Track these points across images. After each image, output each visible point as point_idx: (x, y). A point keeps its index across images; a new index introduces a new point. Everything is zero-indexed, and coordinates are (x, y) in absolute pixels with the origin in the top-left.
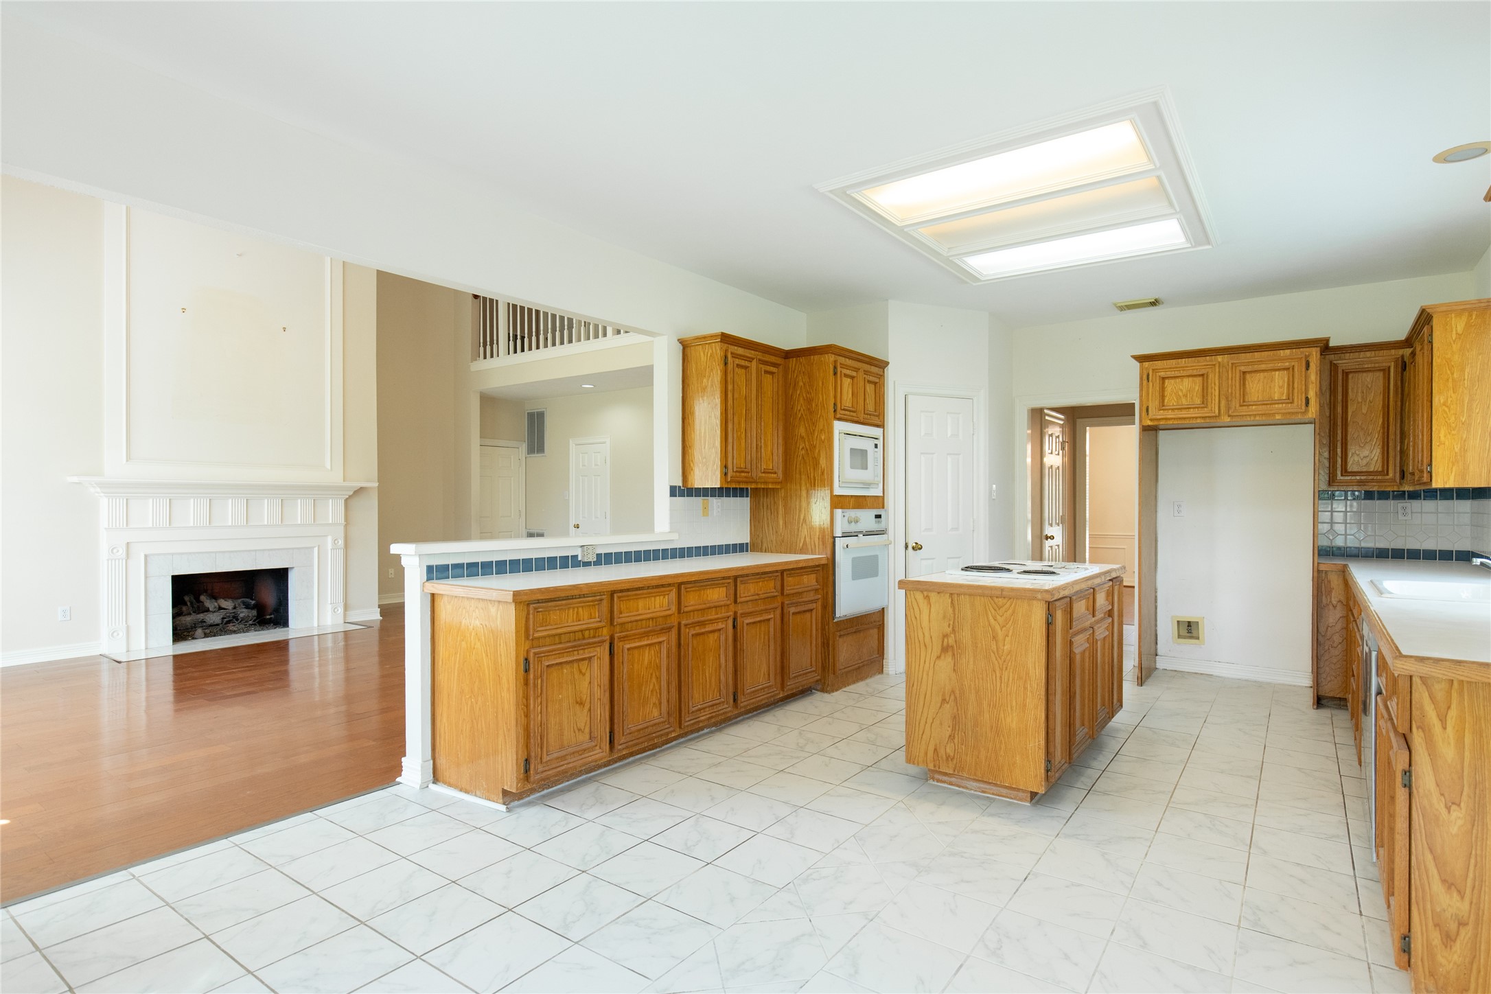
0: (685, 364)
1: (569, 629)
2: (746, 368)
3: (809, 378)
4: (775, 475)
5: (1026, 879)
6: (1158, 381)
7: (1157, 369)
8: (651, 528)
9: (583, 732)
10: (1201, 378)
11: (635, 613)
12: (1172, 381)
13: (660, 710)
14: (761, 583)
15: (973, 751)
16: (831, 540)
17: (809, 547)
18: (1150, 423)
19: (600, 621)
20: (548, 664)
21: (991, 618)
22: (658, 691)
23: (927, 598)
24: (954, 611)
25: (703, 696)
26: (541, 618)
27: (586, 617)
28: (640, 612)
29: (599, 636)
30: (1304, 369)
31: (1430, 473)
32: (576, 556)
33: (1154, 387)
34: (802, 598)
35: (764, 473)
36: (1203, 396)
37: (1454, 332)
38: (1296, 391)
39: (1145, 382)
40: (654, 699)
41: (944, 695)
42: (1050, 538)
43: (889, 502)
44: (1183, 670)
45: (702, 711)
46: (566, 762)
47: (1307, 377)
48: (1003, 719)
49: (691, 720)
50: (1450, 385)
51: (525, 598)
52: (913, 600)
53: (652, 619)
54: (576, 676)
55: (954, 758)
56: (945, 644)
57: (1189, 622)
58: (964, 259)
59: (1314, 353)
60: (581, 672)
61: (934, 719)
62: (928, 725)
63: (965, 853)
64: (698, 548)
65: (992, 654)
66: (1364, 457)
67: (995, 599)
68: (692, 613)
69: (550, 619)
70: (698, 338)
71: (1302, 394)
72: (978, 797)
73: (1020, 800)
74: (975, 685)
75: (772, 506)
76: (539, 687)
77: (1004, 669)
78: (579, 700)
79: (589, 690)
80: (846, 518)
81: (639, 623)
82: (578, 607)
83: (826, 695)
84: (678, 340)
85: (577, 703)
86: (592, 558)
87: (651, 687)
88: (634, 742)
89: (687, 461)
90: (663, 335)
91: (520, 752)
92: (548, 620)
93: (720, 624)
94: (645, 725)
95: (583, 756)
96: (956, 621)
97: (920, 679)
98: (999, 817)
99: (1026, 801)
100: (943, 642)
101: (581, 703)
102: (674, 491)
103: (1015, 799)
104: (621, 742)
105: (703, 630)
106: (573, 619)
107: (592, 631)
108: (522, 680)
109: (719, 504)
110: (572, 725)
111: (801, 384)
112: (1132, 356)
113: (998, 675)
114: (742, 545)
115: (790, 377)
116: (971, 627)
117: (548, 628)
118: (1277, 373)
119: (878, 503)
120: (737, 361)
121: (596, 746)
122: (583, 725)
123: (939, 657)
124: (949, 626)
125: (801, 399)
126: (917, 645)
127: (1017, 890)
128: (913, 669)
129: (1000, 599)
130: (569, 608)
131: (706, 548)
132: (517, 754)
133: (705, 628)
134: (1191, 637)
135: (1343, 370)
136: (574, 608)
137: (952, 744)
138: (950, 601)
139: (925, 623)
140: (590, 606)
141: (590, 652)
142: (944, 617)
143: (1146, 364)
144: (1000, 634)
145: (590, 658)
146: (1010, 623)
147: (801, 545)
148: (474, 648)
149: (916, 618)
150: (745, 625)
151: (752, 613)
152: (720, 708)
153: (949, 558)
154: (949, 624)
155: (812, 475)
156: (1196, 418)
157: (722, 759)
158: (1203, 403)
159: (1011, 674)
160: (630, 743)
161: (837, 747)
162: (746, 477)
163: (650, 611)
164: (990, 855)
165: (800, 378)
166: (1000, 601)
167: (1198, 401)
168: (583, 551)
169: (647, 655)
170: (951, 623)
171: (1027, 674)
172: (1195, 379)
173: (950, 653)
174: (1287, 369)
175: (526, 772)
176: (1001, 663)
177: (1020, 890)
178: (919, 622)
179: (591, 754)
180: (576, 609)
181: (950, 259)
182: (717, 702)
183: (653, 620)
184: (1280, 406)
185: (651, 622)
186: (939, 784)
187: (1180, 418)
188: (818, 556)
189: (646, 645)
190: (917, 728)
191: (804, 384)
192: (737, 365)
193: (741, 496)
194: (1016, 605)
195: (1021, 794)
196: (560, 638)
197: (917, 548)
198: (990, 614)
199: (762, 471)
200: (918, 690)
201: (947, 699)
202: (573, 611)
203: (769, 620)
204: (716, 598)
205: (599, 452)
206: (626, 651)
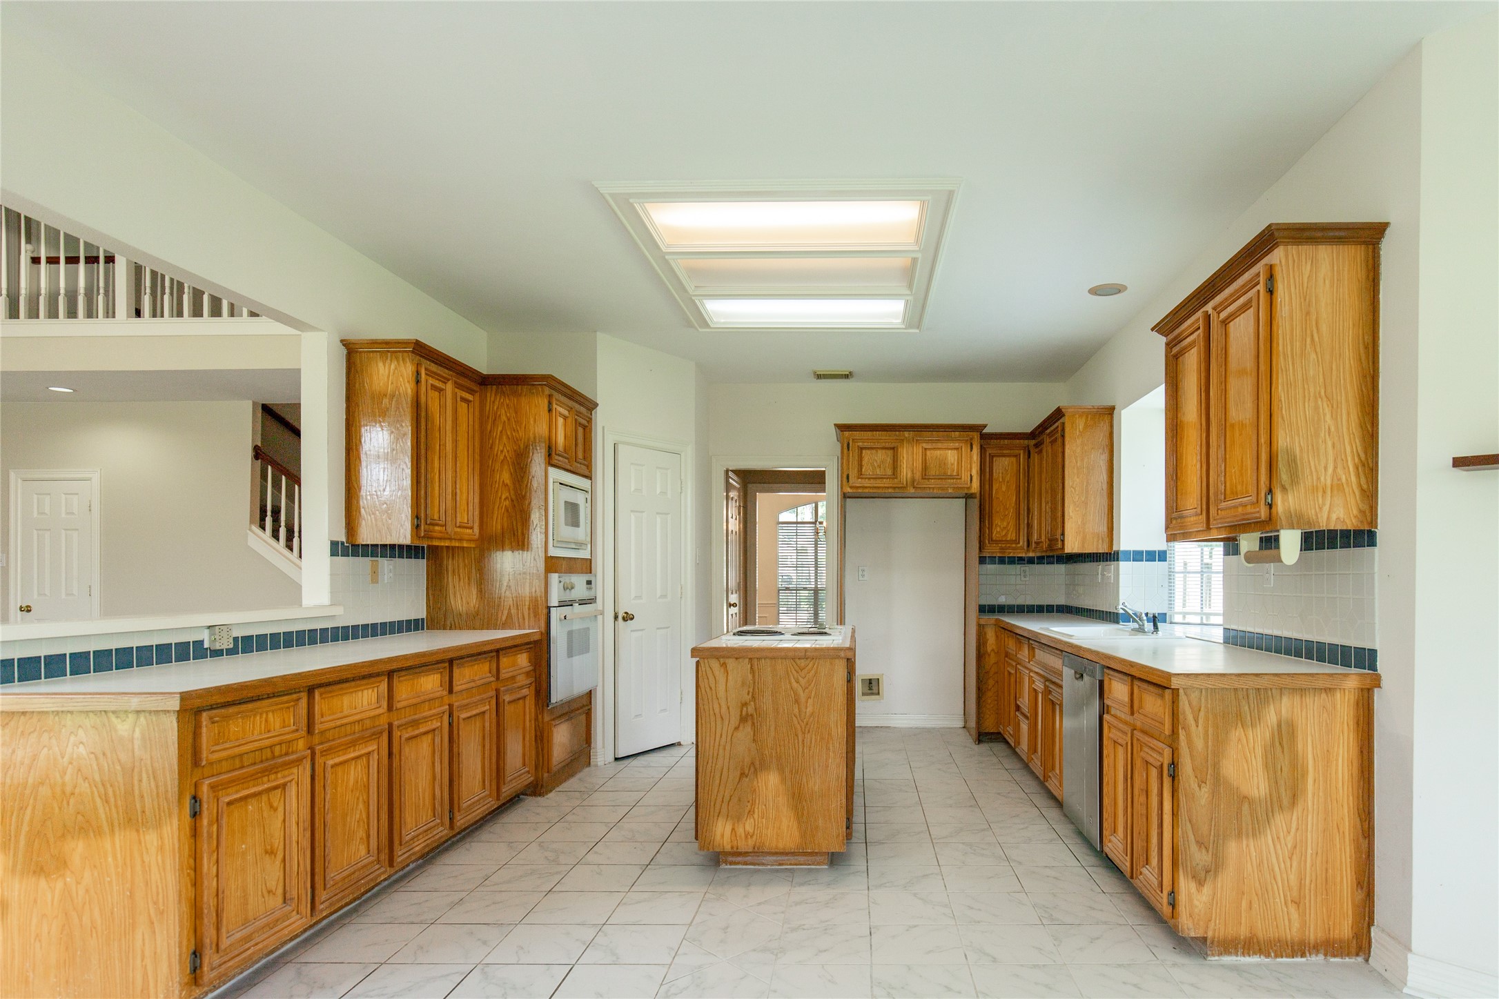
0: (352, 375)
1: (257, 745)
2: (440, 390)
3: (516, 413)
4: (471, 531)
5: (870, 933)
6: (857, 451)
7: (856, 439)
8: (297, 600)
9: (274, 894)
10: (892, 451)
11: (339, 715)
12: (868, 452)
13: (369, 848)
14: (476, 666)
15: (774, 823)
16: (545, 611)
17: (515, 620)
18: (849, 490)
19: (297, 730)
20: (227, 800)
21: (793, 681)
22: (365, 820)
23: (724, 665)
24: (754, 676)
25: (416, 820)
26: (217, 732)
27: (277, 725)
28: (346, 713)
29: (293, 752)
30: (969, 450)
31: (1063, 541)
32: (202, 642)
33: (854, 455)
34: (515, 683)
35: (459, 527)
36: (894, 468)
37: (1078, 430)
38: (963, 468)
39: (845, 451)
40: (361, 833)
41: (742, 769)
42: (733, 605)
43: (598, 566)
44: (866, 725)
45: (416, 839)
46: (252, 943)
47: (971, 457)
48: (805, 784)
49: (404, 853)
50: (1075, 471)
51: (198, 703)
52: (708, 669)
53: (359, 721)
54: (265, 814)
55: (753, 835)
56: (744, 713)
57: (870, 680)
58: (704, 301)
59: (976, 437)
60: (271, 807)
61: (731, 796)
62: (725, 805)
63: (804, 925)
64: (365, 627)
65: (794, 718)
66: (1004, 528)
67: (797, 661)
68: (403, 710)
69: (229, 733)
70: (374, 343)
71: (967, 472)
72: (777, 871)
73: (818, 864)
74: (777, 753)
75: (461, 571)
76: (215, 836)
77: (807, 732)
78: (269, 847)
79: (282, 832)
80: (562, 583)
81: (343, 728)
82: (267, 712)
83: (539, 798)
84: (342, 341)
85: (266, 852)
86: (227, 644)
87: (358, 816)
88: (340, 895)
89: (354, 508)
90: (321, 330)
91: (185, 943)
92: (226, 734)
93: (434, 722)
94: (352, 870)
95: (276, 929)
96: (757, 688)
97: (715, 755)
98: (810, 884)
99: (824, 864)
100: (741, 712)
101: (271, 852)
102: (336, 549)
103: (813, 864)
104: (323, 898)
105: (417, 732)
106: (261, 731)
107: (284, 745)
108: (188, 829)
109: (391, 567)
110: (260, 886)
111: (504, 418)
112: (835, 425)
113: (800, 738)
114: (416, 621)
115: (488, 408)
116: (772, 692)
117: (227, 745)
118: (950, 451)
119: (586, 566)
120: (431, 381)
121: (293, 911)
122: (274, 883)
123: (737, 728)
124: (748, 694)
125: (504, 437)
126: (712, 718)
127: (871, 945)
128: (707, 745)
129: (802, 661)
130: (255, 716)
131: (374, 626)
132: (180, 947)
133: (418, 728)
134: (872, 694)
135: (990, 454)
136: (261, 714)
137: (752, 820)
138: (749, 666)
139: (722, 693)
140: (282, 709)
141: (284, 777)
142: (743, 684)
143: (847, 434)
144: (803, 696)
145: (284, 786)
146: (812, 685)
147: (504, 618)
148: (73, 794)
149: (711, 688)
150: (461, 721)
151: (467, 705)
152: (435, 833)
153: (658, 629)
154: (749, 692)
155: (520, 531)
156: (888, 488)
157: (464, 894)
158: (894, 474)
159: (814, 736)
160: (334, 899)
161: (596, 853)
162: (441, 532)
163: (357, 711)
164: (827, 921)
165: (503, 411)
166: (802, 663)
167: (889, 472)
168: (211, 635)
169: (352, 772)
170: (751, 690)
171: (830, 734)
172: (887, 451)
173: (750, 723)
174: (957, 449)
175: (195, 971)
176: (803, 727)
177: (872, 944)
178: (714, 692)
179: (287, 923)
180: (264, 716)
181: (693, 298)
182: (432, 824)
183: (359, 724)
184: (952, 481)
185: (357, 727)
186: (732, 867)
187: (875, 487)
188: (529, 630)
189: (353, 759)
190: (712, 810)
191: (509, 420)
192: (432, 385)
193: (416, 557)
194: (818, 663)
195: (818, 858)
196: (241, 761)
197: (628, 617)
198: (792, 677)
199: (458, 525)
200: (713, 768)
201: (747, 772)
202: (261, 718)
203: (484, 712)
204: (430, 689)
205: (77, 494)
206: (329, 769)
